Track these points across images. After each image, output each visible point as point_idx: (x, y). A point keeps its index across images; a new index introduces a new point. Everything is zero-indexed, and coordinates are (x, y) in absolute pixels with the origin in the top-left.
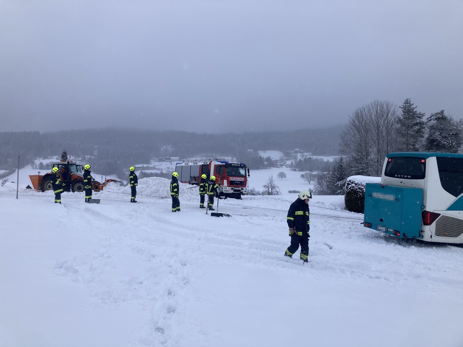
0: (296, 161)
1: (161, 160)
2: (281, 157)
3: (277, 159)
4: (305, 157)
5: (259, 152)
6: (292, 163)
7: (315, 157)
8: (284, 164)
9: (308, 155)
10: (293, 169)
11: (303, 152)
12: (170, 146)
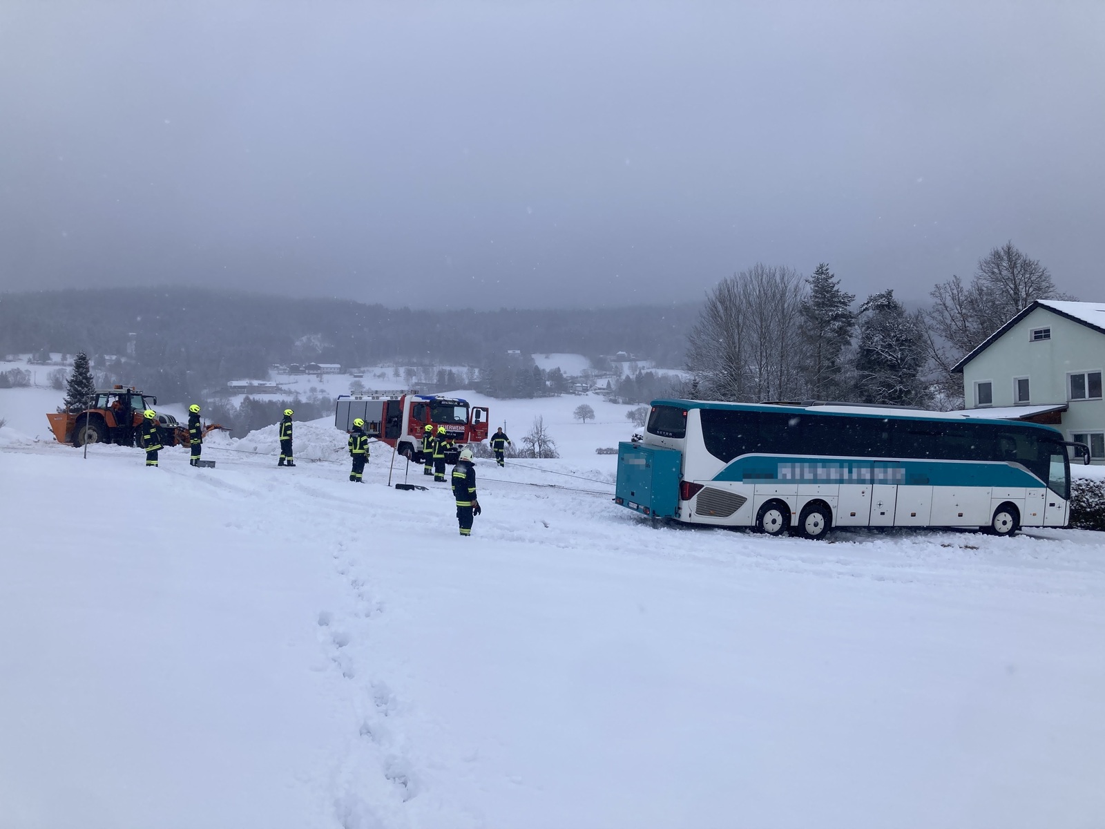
0: (618, 380)
1: (295, 371)
2: (584, 370)
3: (575, 375)
4: (640, 370)
5: (534, 356)
6: (609, 383)
7: (661, 372)
8: (591, 387)
9: (646, 366)
10: (611, 397)
11: (635, 360)
12: (319, 336)
